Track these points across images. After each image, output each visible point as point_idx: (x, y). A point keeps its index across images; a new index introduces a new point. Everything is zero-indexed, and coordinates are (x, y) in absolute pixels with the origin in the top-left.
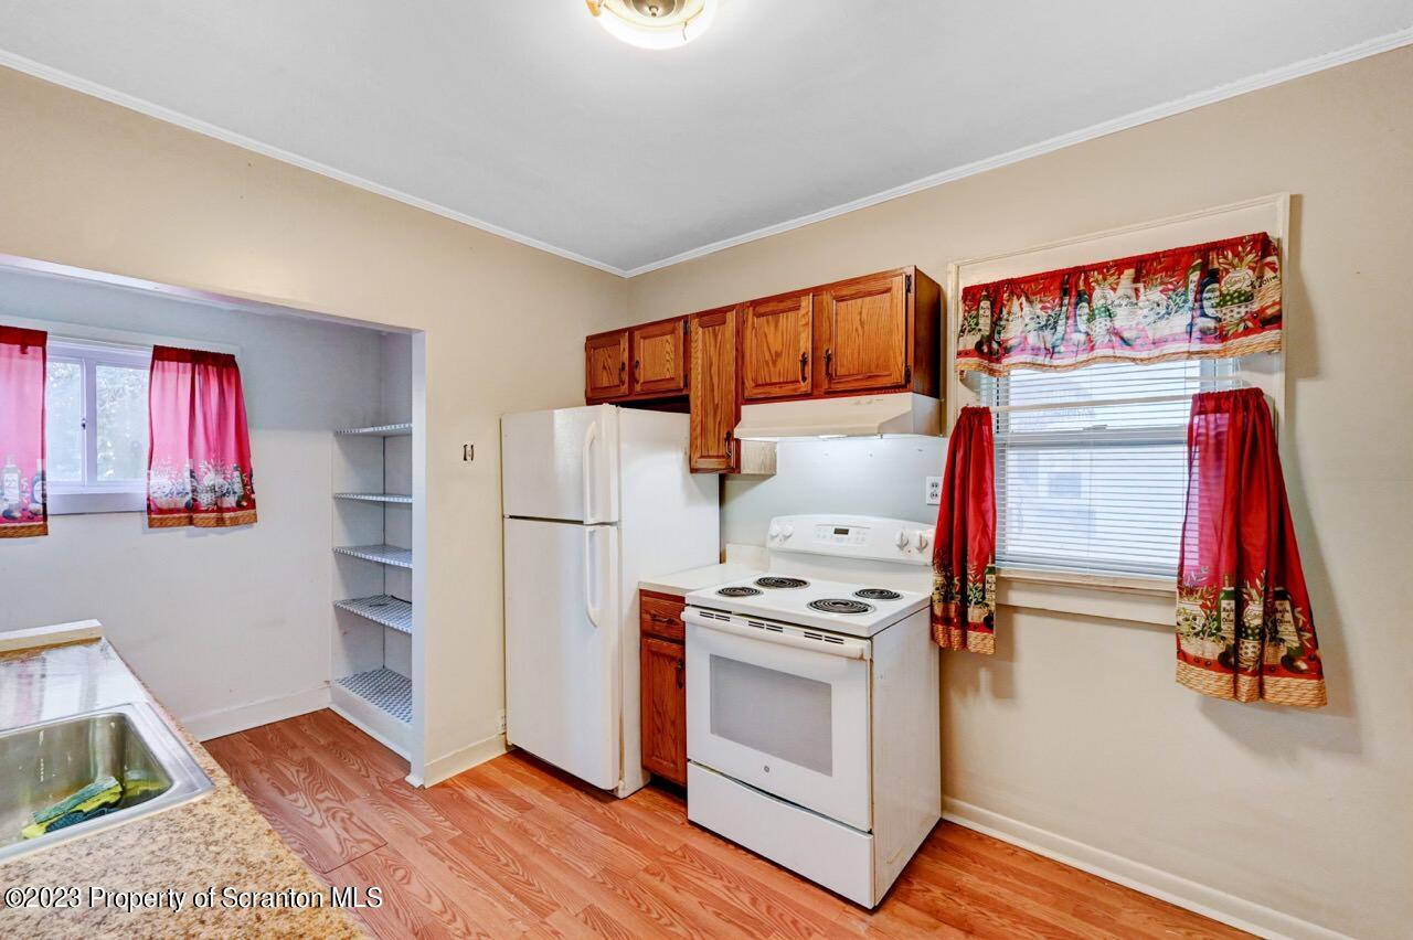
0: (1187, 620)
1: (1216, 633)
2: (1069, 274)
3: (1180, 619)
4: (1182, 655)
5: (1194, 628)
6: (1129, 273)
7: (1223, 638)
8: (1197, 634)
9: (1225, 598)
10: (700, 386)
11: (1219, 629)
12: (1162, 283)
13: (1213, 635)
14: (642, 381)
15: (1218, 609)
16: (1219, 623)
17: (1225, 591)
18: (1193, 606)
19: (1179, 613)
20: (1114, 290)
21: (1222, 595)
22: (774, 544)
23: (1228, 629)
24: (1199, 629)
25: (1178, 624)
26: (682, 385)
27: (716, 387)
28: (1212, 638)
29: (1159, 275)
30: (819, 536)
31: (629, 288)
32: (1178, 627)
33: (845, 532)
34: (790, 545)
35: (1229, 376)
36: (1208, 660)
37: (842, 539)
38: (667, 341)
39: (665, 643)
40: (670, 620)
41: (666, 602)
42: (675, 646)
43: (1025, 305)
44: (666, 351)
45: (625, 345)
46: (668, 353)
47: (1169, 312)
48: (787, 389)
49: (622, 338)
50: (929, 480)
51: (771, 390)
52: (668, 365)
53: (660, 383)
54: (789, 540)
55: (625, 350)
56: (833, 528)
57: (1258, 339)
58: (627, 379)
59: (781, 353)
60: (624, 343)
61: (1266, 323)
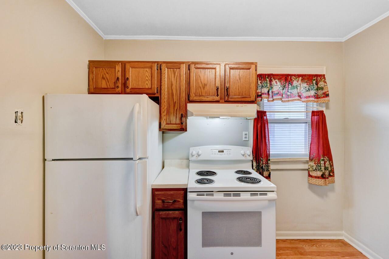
0: (311, 167)
1: (320, 170)
2: (287, 76)
3: (310, 167)
4: (310, 176)
5: (313, 169)
6: (301, 78)
7: (322, 171)
8: (314, 170)
9: (322, 161)
10: (166, 93)
11: (321, 169)
12: (307, 82)
13: (319, 170)
14: (130, 87)
15: (320, 163)
16: (321, 167)
17: (322, 159)
18: (312, 164)
19: (309, 166)
20: (298, 82)
21: (321, 160)
22: (194, 158)
23: (323, 168)
24: (315, 169)
25: (309, 168)
26: (156, 92)
27: (175, 94)
28: (319, 171)
29: (306, 80)
30: (212, 154)
31: (107, 44)
32: (309, 169)
33: (223, 151)
34: (200, 158)
35: (315, 107)
36: (319, 176)
37: (222, 154)
38: (146, 71)
39: (171, 212)
40: (175, 200)
41: (172, 192)
42: (177, 212)
43: (278, 82)
44: (146, 76)
45: (119, 69)
46: (147, 77)
47: (309, 90)
48: (210, 98)
49: (117, 65)
50: (244, 133)
51: (203, 98)
52: (147, 82)
53: (143, 90)
54: (200, 156)
55: (119, 72)
56: (217, 151)
57: (327, 99)
58: (120, 86)
59: (207, 85)
60: (119, 68)
61: (327, 96)
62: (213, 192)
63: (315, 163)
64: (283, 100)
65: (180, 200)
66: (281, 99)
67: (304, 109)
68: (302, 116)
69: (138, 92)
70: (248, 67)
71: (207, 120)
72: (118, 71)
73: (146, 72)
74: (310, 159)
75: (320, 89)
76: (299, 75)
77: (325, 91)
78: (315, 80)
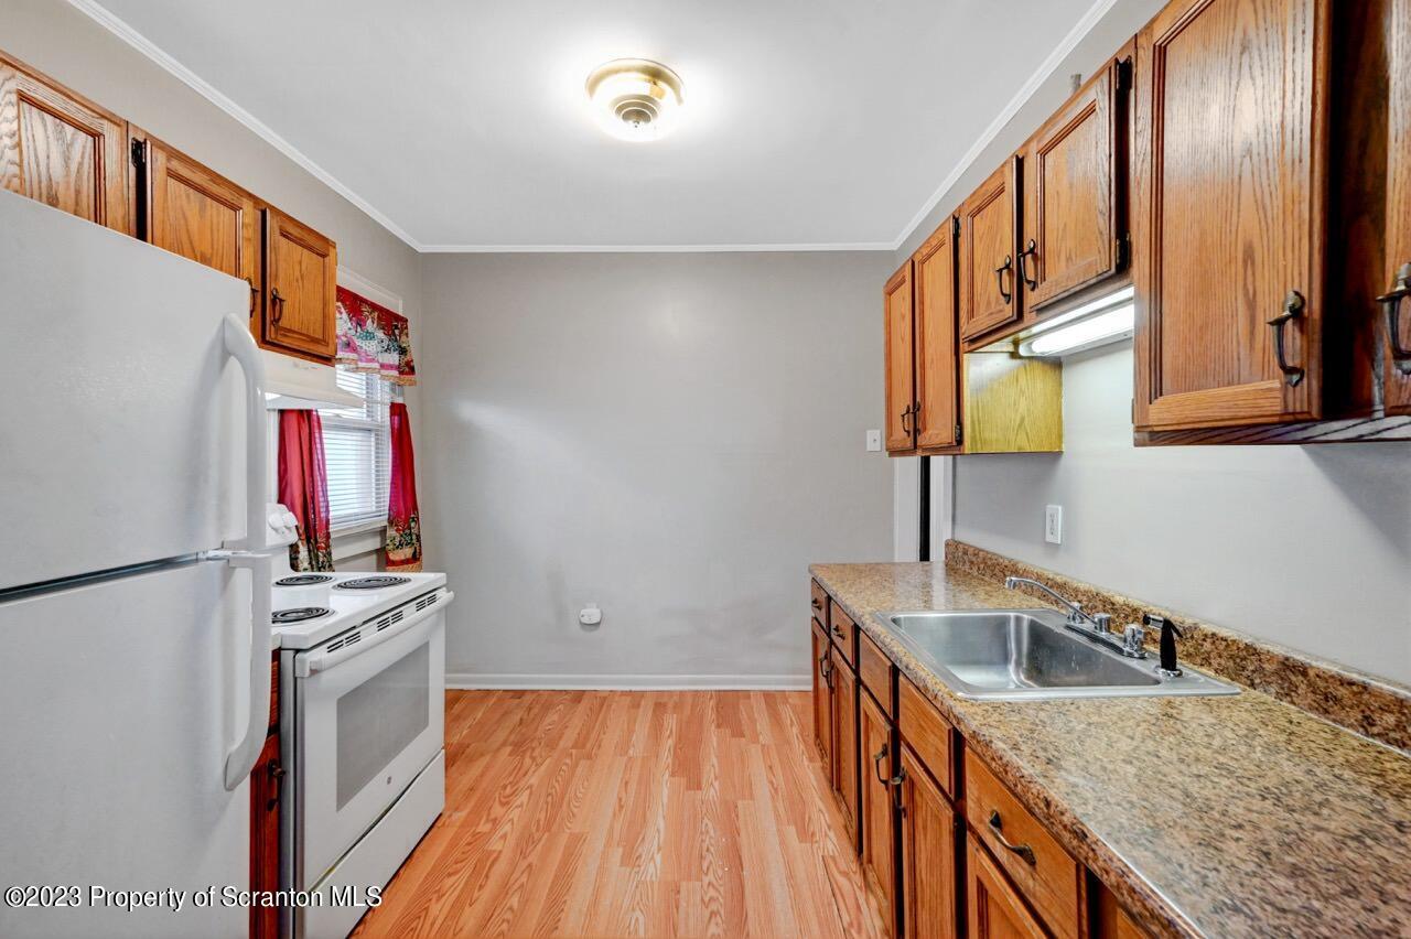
0: (391, 540)
1: (410, 543)
4: (389, 563)
5: (395, 545)
6: (376, 314)
7: (413, 544)
8: (398, 547)
9: (412, 521)
11: (411, 539)
12: (383, 329)
15: (409, 528)
17: (412, 518)
18: (393, 532)
19: (388, 538)
23: (414, 538)
24: (398, 544)
25: (388, 545)
28: (408, 546)
29: (383, 323)
32: (387, 548)
36: (408, 559)
47: (389, 349)
57: (412, 378)
61: (412, 370)
63: (398, 530)
64: (358, 364)
66: (351, 361)
70: (322, 251)
74: (391, 522)
75: (403, 351)
76: (374, 307)
77: (408, 358)
78: (396, 327)
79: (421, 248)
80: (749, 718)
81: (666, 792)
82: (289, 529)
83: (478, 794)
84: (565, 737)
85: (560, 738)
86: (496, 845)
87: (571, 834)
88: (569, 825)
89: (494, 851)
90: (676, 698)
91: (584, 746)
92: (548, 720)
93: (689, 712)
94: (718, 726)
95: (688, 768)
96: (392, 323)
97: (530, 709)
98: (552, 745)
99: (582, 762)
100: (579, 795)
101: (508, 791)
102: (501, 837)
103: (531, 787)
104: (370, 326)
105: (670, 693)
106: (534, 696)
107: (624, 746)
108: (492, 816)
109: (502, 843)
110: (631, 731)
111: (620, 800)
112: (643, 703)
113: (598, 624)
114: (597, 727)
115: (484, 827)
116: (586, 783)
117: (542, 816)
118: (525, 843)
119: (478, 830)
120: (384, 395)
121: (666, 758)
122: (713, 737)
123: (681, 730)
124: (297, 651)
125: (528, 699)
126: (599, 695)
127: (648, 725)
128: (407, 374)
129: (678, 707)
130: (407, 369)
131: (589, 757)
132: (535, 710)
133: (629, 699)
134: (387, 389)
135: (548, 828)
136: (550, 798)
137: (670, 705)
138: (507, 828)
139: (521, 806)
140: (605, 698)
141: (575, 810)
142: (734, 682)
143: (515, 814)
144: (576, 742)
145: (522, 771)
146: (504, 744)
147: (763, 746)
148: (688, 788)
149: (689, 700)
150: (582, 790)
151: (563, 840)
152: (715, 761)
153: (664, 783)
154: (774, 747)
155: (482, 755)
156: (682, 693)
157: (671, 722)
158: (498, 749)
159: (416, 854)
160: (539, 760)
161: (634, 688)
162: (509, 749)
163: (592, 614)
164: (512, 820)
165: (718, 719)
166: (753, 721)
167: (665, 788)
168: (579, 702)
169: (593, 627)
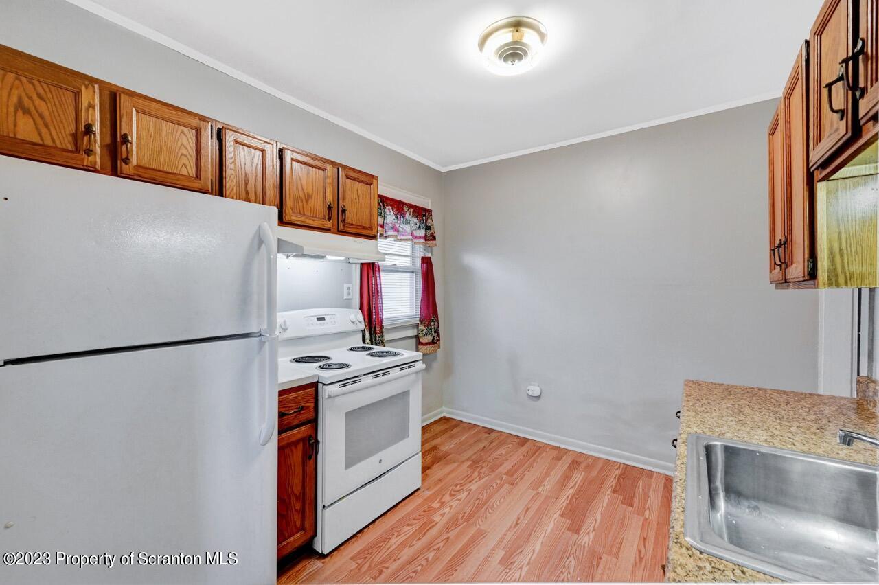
0: (421, 332)
2: (399, 202)
3: (419, 332)
4: (420, 343)
5: (423, 334)
6: (412, 210)
7: (432, 334)
8: (424, 336)
9: (432, 322)
11: (431, 332)
12: (417, 217)
14: (134, 162)
15: (430, 325)
16: (431, 330)
17: (432, 320)
18: (422, 327)
19: (419, 330)
20: (410, 215)
23: (433, 331)
24: (425, 333)
26: (210, 190)
29: (417, 214)
30: (309, 324)
32: (418, 335)
33: (323, 319)
34: (288, 334)
35: (424, 252)
36: (430, 342)
37: (323, 323)
38: (183, 132)
39: (294, 432)
40: (302, 407)
41: (295, 395)
42: (304, 428)
43: (391, 210)
44: (182, 144)
45: (94, 99)
46: (185, 147)
47: (420, 228)
48: (318, 223)
49: (87, 87)
50: (346, 286)
51: (307, 221)
52: (184, 160)
53: (174, 177)
54: (288, 331)
55: (94, 108)
56: (316, 318)
57: (434, 242)
58: (98, 149)
59: (312, 196)
60: (92, 98)
61: (434, 238)
62: (358, 376)
63: (425, 326)
64: (399, 237)
65: (309, 404)
66: (396, 236)
67: (409, 252)
68: (406, 262)
69: (162, 179)
70: (369, 182)
71: (287, 260)
72: (91, 106)
73: (183, 135)
74: (421, 321)
75: (428, 228)
76: (411, 206)
77: (432, 231)
78: (425, 215)
79: (443, 170)
80: (644, 493)
81: (551, 525)
82: (360, 322)
83: (442, 484)
84: (502, 467)
85: (501, 465)
86: (437, 518)
87: (478, 529)
88: (481, 523)
89: (434, 521)
90: (590, 461)
91: (512, 475)
92: (499, 452)
93: (595, 474)
94: (614, 491)
95: (575, 516)
96: (422, 214)
97: (492, 442)
98: (493, 468)
99: (507, 485)
100: (495, 506)
101: (458, 488)
102: (441, 514)
103: (470, 490)
104: (408, 216)
105: (588, 456)
106: (498, 434)
107: (537, 484)
108: (443, 500)
109: (440, 519)
110: (547, 474)
111: (519, 519)
112: (564, 458)
113: (538, 397)
114: (526, 465)
115: (436, 505)
116: (502, 500)
117: (468, 511)
118: (453, 523)
119: (432, 505)
120: (420, 252)
121: (563, 502)
122: (605, 498)
123: (582, 486)
124: (324, 384)
125: (494, 435)
126: (537, 444)
127: (560, 474)
128: (432, 240)
129: (589, 468)
130: (431, 238)
131: (512, 484)
132: (494, 444)
133: (556, 452)
134: (422, 250)
135: (468, 520)
136: (477, 502)
137: (583, 466)
138: (447, 510)
139: (460, 500)
140: (540, 447)
141: (488, 514)
142: (645, 463)
143: (454, 504)
144: (509, 470)
145: (470, 479)
146: (468, 460)
147: (646, 519)
148: (569, 529)
149: (600, 465)
150: (498, 504)
151: (473, 531)
152: (599, 517)
153: (553, 520)
154: (655, 523)
155: (454, 462)
156: (597, 459)
157: (578, 477)
158: (464, 462)
159: (399, 506)
160: (482, 475)
161: (562, 446)
162: (469, 463)
163: (535, 390)
164: (451, 506)
165: (615, 487)
166: (646, 496)
167: (553, 522)
168: (522, 446)
169: (535, 399)
